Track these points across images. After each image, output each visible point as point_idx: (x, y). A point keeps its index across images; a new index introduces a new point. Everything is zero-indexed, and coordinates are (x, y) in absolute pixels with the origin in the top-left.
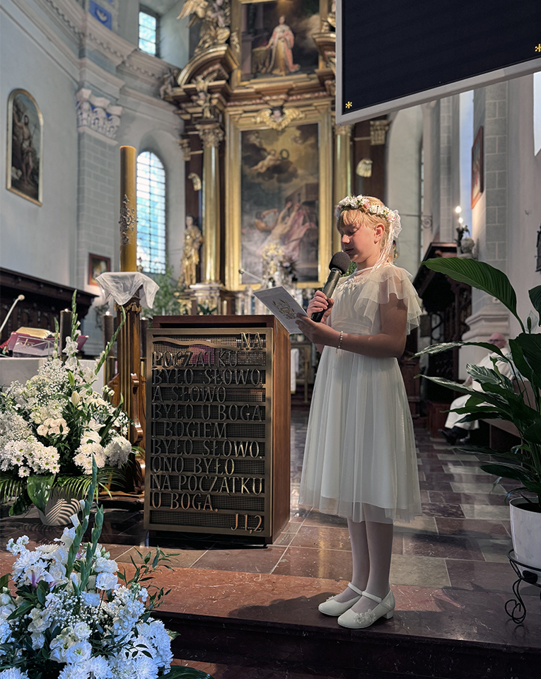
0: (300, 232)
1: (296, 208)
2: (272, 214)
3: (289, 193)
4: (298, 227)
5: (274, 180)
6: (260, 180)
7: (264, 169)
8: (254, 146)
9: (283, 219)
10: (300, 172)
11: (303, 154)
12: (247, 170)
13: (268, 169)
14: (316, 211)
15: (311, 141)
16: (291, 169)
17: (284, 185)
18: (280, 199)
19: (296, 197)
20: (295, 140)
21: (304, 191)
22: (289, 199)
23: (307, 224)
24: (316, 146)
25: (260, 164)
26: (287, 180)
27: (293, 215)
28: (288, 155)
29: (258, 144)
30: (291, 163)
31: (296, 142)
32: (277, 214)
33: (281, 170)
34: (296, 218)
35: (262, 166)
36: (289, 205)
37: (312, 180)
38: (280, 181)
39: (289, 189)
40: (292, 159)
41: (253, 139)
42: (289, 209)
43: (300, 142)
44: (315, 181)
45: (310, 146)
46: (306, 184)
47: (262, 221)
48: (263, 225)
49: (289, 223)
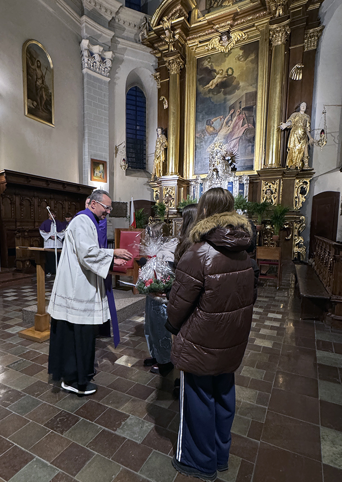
0: (239, 132)
1: (237, 113)
2: (219, 120)
3: (232, 102)
4: (238, 129)
5: (221, 93)
6: (211, 95)
7: (214, 86)
8: (207, 68)
9: (227, 123)
10: (241, 84)
11: (245, 69)
12: (201, 89)
13: (217, 85)
14: (253, 114)
15: (252, 57)
16: (234, 83)
17: (228, 97)
18: (225, 108)
19: (238, 105)
21: (244, 99)
23: (246, 125)
24: (256, 60)
25: (211, 83)
26: (231, 93)
27: (234, 120)
28: (233, 72)
29: (210, 67)
30: (235, 78)
31: (239, 60)
33: (227, 85)
34: (237, 121)
35: (213, 84)
36: (232, 112)
37: (251, 89)
38: (225, 94)
39: (232, 99)
40: (235, 75)
41: (206, 64)
42: (232, 115)
43: (243, 59)
44: (254, 90)
45: (252, 61)
46: (246, 94)
47: (211, 126)
48: (211, 129)
49: (232, 126)
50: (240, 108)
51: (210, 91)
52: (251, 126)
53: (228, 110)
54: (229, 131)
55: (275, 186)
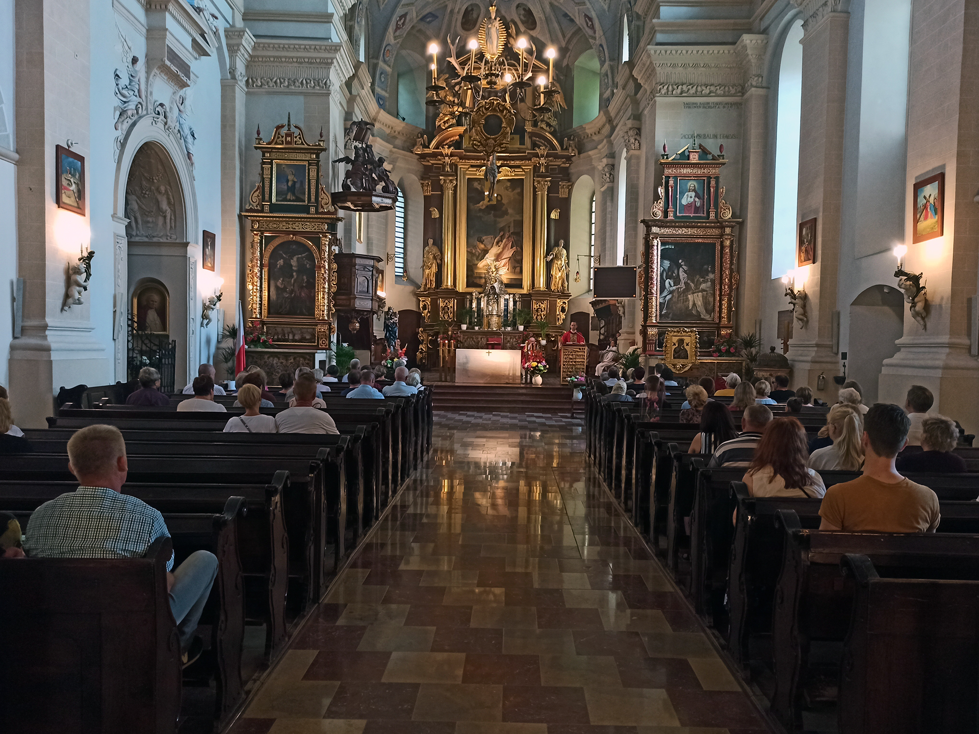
0: (508, 253)
1: (507, 236)
2: (489, 239)
3: (502, 225)
4: (508, 250)
5: (492, 215)
6: (481, 214)
7: (484, 207)
8: (477, 189)
9: (497, 243)
10: (510, 211)
11: (512, 198)
12: (472, 207)
13: (487, 207)
14: (521, 239)
15: (518, 190)
16: (504, 209)
17: (498, 219)
18: (495, 229)
19: (507, 228)
20: (506, 188)
21: (512, 225)
22: (502, 229)
23: (514, 248)
24: (521, 194)
25: (481, 203)
26: (502, 216)
27: (504, 241)
28: (502, 199)
29: (480, 189)
30: (504, 204)
31: (508, 190)
32: (493, 239)
33: (496, 209)
34: (507, 243)
35: (483, 204)
36: (501, 234)
37: (518, 218)
39: (502, 223)
40: (505, 201)
41: (476, 185)
42: (501, 236)
43: (510, 190)
44: (521, 219)
45: (518, 194)
46: (514, 220)
47: (482, 243)
48: (482, 246)
49: (502, 246)
50: (509, 232)
51: (480, 210)
52: (519, 249)
53: (498, 231)
54: (499, 251)
55: (543, 306)
